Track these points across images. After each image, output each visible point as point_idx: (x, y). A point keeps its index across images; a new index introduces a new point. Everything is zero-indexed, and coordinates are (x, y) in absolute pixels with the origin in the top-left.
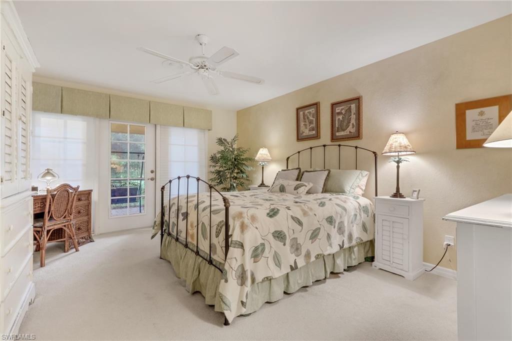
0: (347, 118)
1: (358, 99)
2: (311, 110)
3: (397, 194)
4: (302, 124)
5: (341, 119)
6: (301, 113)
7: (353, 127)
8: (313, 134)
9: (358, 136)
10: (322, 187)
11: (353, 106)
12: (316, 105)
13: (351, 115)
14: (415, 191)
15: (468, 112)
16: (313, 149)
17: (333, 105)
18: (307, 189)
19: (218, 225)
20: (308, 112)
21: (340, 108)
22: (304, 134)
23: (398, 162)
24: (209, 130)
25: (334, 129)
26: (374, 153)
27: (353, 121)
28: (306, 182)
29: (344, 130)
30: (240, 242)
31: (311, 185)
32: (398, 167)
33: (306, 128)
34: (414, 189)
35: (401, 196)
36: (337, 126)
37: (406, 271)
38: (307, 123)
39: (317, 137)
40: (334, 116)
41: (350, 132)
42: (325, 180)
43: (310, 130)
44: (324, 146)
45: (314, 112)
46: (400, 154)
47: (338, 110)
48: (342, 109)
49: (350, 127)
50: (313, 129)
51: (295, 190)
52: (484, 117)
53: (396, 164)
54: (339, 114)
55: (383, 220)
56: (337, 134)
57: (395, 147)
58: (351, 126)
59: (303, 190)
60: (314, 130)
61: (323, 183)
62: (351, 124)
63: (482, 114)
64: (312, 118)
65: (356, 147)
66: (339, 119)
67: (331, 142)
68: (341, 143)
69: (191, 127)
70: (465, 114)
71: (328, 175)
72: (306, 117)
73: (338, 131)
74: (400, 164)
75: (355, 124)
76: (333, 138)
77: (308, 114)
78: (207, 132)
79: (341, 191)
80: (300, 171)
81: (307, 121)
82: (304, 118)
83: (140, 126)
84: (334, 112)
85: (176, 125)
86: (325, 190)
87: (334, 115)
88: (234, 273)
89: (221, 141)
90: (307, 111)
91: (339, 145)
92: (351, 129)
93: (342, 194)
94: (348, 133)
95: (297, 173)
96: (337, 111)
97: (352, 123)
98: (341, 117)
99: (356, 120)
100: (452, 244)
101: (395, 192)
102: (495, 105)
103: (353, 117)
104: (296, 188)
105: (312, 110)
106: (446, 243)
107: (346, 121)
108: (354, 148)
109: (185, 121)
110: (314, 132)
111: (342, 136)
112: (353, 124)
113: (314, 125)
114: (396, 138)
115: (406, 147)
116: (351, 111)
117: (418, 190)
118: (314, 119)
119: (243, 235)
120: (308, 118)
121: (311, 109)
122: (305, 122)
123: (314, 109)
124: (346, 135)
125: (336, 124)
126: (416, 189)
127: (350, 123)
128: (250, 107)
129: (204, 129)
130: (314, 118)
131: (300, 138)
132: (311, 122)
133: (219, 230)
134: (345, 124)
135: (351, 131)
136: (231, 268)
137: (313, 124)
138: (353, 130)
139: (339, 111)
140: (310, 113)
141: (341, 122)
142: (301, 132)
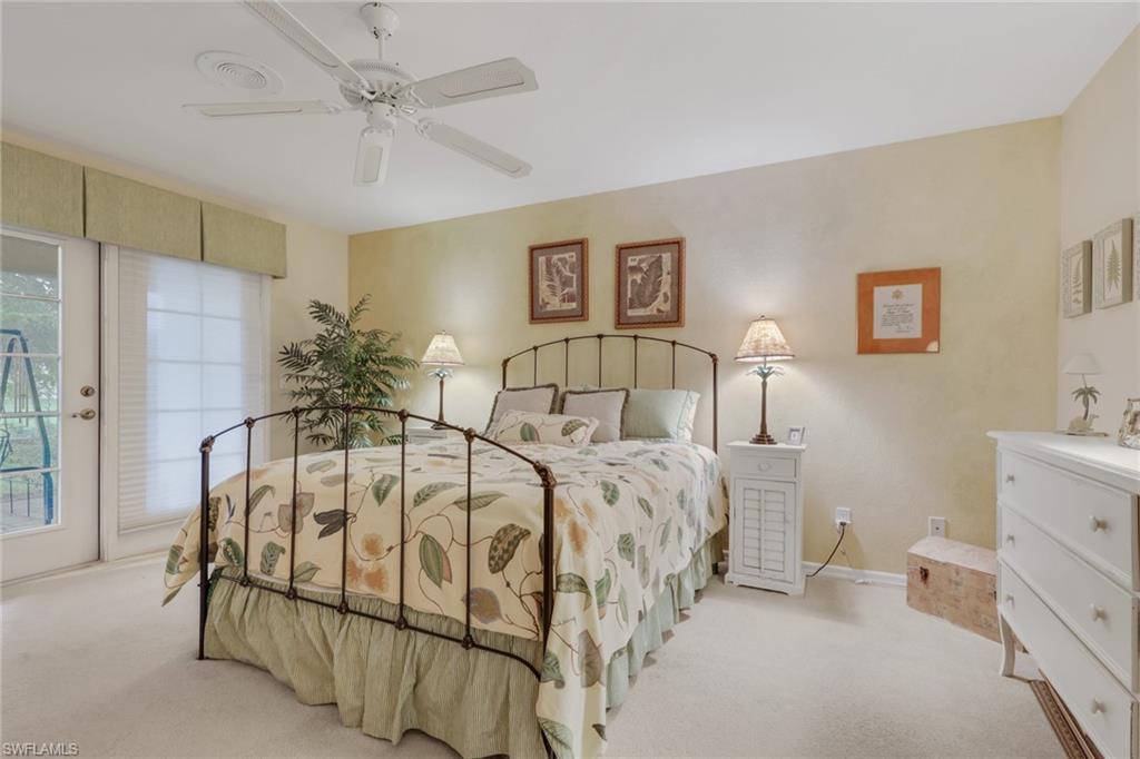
0: (652, 280)
1: (678, 243)
2: (566, 255)
3: (763, 438)
4: (543, 285)
5: (639, 281)
6: (542, 259)
7: (666, 301)
8: (573, 309)
9: (675, 318)
10: (619, 425)
11: (667, 258)
12: (581, 245)
13: (661, 275)
14: (797, 430)
15: (877, 291)
16: (570, 342)
17: (623, 251)
18: (591, 431)
19: (497, 538)
20: (559, 260)
21: (638, 258)
22: (549, 308)
23: (765, 376)
24: (275, 277)
25: (623, 301)
26: (712, 356)
27: (666, 288)
28: (583, 416)
29: (645, 305)
30: (575, 576)
31: (596, 423)
32: (764, 385)
33: (554, 294)
34: (794, 427)
35: (771, 441)
36: (629, 296)
37: (791, 583)
38: (557, 283)
39: (581, 315)
40: (622, 274)
41: (659, 310)
42: (623, 412)
43: (564, 300)
44: (600, 337)
45: (574, 259)
46: (769, 359)
47: (632, 261)
48: (641, 261)
49: (659, 299)
50: (571, 299)
51: (564, 435)
52: (900, 302)
53: (761, 379)
54: (634, 269)
55: (745, 489)
56: (630, 313)
57: (766, 347)
58: (661, 298)
59: (581, 434)
60: (573, 301)
61: (619, 420)
62: (661, 294)
63: (897, 295)
64: (568, 274)
65: (674, 343)
66: (634, 281)
67: (616, 328)
68: (640, 332)
69: (223, 263)
70: (872, 292)
71: (626, 400)
72: (554, 270)
73: (631, 308)
74: (768, 379)
75: (669, 294)
76: (621, 321)
77: (559, 264)
78: (268, 282)
79: (660, 434)
80: (556, 391)
81: (557, 279)
82: (549, 272)
83: (41, 244)
84: (622, 266)
85: (176, 255)
86: (626, 435)
87: (623, 269)
88: (576, 656)
89: (322, 311)
90: (555, 257)
91: (636, 337)
92: (661, 305)
93: (666, 442)
94: (655, 312)
95: (551, 397)
96: (630, 264)
97: (662, 291)
98: (638, 277)
99: (672, 286)
100: (848, 522)
101: (759, 433)
102: (918, 282)
103: (666, 279)
104: (567, 431)
105: (571, 256)
106: (838, 521)
107: (650, 288)
108: (670, 345)
109: (208, 243)
110: (574, 305)
111: (642, 317)
112: (665, 294)
113: (574, 289)
114: (764, 329)
115: (783, 347)
116: (661, 269)
117: (801, 427)
118: (575, 276)
119: (583, 556)
120: (558, 272)
121: (567, 252)
122: (552, 280)
123: (573, 254)
124: (649, 316)
125: (626, 290)
126: (798, 427)
127: (658, 291)
128: (391, 230)
129: (260, 274)
130: (573, 272)
131: (537, 315)
132: (566, 283)
133: (505, 551)
134: (647, 293)
135: (662, 308)
136: (569, 646)
137: (572, 286)
138: (666, 307)
139: (634, 264)
140: (564, 261)
141: (639, 290)
142: (541, 302)
